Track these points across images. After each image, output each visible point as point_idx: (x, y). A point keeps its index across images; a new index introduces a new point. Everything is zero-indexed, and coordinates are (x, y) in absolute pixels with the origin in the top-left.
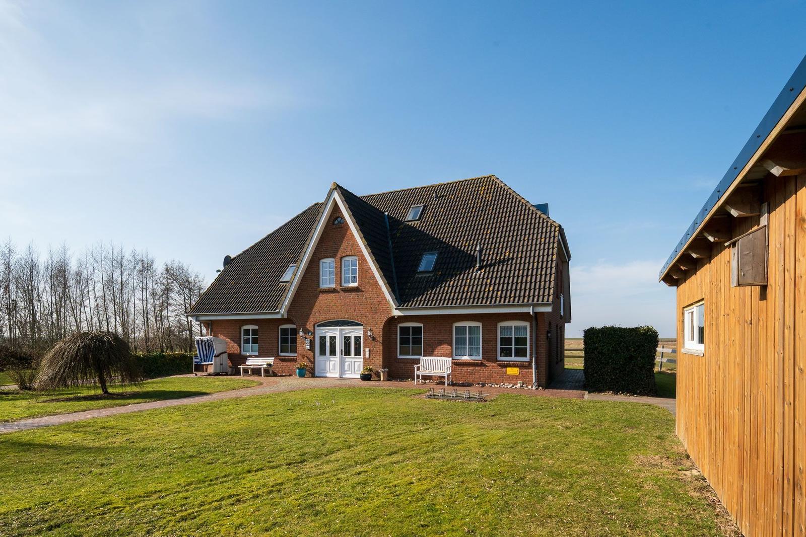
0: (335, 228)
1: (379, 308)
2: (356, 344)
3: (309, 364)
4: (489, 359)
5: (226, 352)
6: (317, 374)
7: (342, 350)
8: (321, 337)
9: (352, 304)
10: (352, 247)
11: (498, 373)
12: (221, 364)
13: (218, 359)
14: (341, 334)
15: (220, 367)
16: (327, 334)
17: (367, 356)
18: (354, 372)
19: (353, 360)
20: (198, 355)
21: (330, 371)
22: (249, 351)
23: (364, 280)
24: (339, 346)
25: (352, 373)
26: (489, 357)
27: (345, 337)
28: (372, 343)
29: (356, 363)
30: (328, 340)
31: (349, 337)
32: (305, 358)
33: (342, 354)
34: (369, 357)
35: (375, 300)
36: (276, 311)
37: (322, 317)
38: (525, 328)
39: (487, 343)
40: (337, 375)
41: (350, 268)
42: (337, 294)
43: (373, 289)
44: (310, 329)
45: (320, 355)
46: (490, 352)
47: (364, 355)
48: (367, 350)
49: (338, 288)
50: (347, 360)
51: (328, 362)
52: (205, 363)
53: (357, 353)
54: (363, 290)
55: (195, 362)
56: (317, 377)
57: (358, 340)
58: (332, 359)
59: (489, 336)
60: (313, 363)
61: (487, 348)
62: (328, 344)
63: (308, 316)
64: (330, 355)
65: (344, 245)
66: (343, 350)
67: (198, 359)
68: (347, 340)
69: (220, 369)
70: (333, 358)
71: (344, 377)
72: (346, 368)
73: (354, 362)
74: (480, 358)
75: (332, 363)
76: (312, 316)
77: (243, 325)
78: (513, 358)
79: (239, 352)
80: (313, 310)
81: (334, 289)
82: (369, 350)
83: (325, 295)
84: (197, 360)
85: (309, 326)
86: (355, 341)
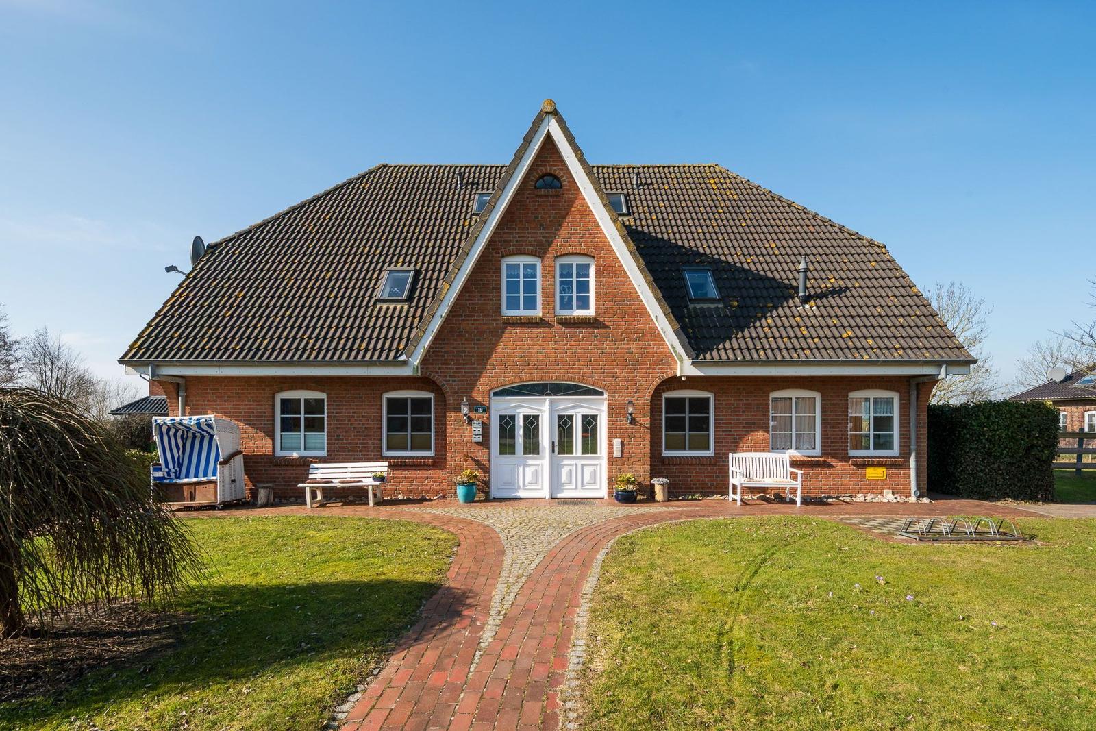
0: (541, 196)
1: (644, 363)
2: (585, 430)
3: (479, 473)
4: (836, 454)
5: (240, 452)
6: (494, 493)
7: (553, 443)
8: (502, 418)
9: (582, 351)
10: (582, 237)
11: (850, 478)
12: (233, 481)
13: (227, 467)
14: (552, 410)
15: (231, 487)
16: (518, 411)
17: (617, 453)
18: (583, 485)
19: (580, 462)
20: (162, 461)
21: (524, 485)
22: (299, 449)
23: (608, 305)
24: (546, 434)
25: (576, 488)
26: (836, 450)
27: (560, 418)
28: (627, 429)
29: (586, 469)
30: (520, 422)
31: (571, 417)
32: (470, 461)
33: (553, 451)
34: (622, 457)
35: (634, 345)
36: (400, 359)
37: (512, 378)
38: (890, 401)
39: (833, 427)
40: (545, 493)
41: (574, 279)
42: (547, 330)
43: (629, 323)
44: (480, 399)
45: (501, 453)
46: (836, 442)
47: (610, 452)
48: (617, 442)
49: (550, 318)
50: (565, 462)
51: (521, 469)
52: (185, 480)
53: (590, 446)
54: (608, 324)
55: (155, 479)
56: (495, 500)
57: (590, 423)
58: (530, 462)
59: (836, 416)
60: (486, 470)
61: (833, 435)
62: (520, 432)
63: (477, 374)
64: (524, 454)
65: (563, 232)
66: (556, 444)
67: (160, 470)
68: (564, 424)
69: (231, 493)
70: (532, 460)
71: (559, 496)
72: (564, 479)
73: (583, 466)
74: (818, 451)
75: (529, 471)
76: (487, 373)
77: (281, 390)
78: (872, 452)
79: (269, 452)
80: (490, 362)
81: (541, 319)
82: (622, 443)
83: (517, 330)
84: (160, 474)
85: (480, 393)
86: (583, 425)
